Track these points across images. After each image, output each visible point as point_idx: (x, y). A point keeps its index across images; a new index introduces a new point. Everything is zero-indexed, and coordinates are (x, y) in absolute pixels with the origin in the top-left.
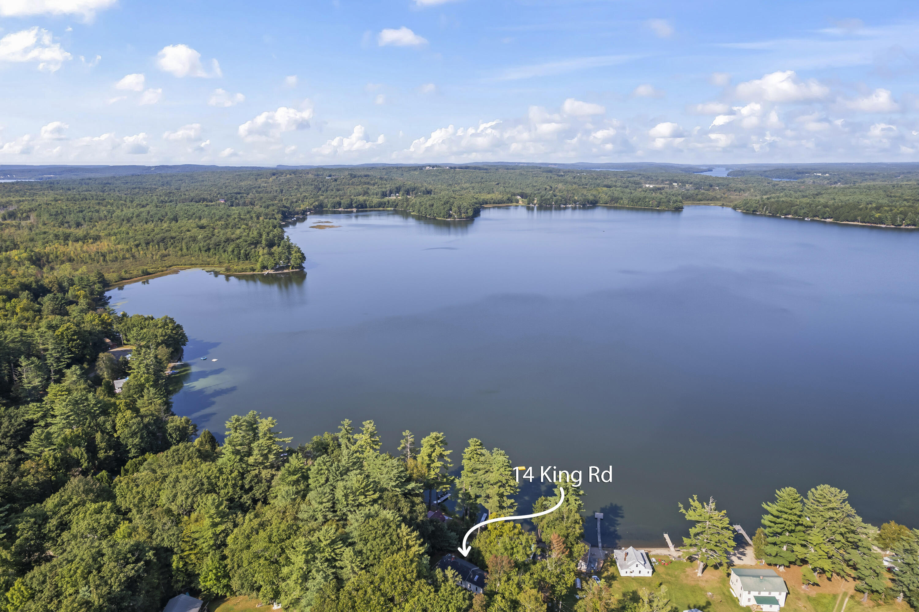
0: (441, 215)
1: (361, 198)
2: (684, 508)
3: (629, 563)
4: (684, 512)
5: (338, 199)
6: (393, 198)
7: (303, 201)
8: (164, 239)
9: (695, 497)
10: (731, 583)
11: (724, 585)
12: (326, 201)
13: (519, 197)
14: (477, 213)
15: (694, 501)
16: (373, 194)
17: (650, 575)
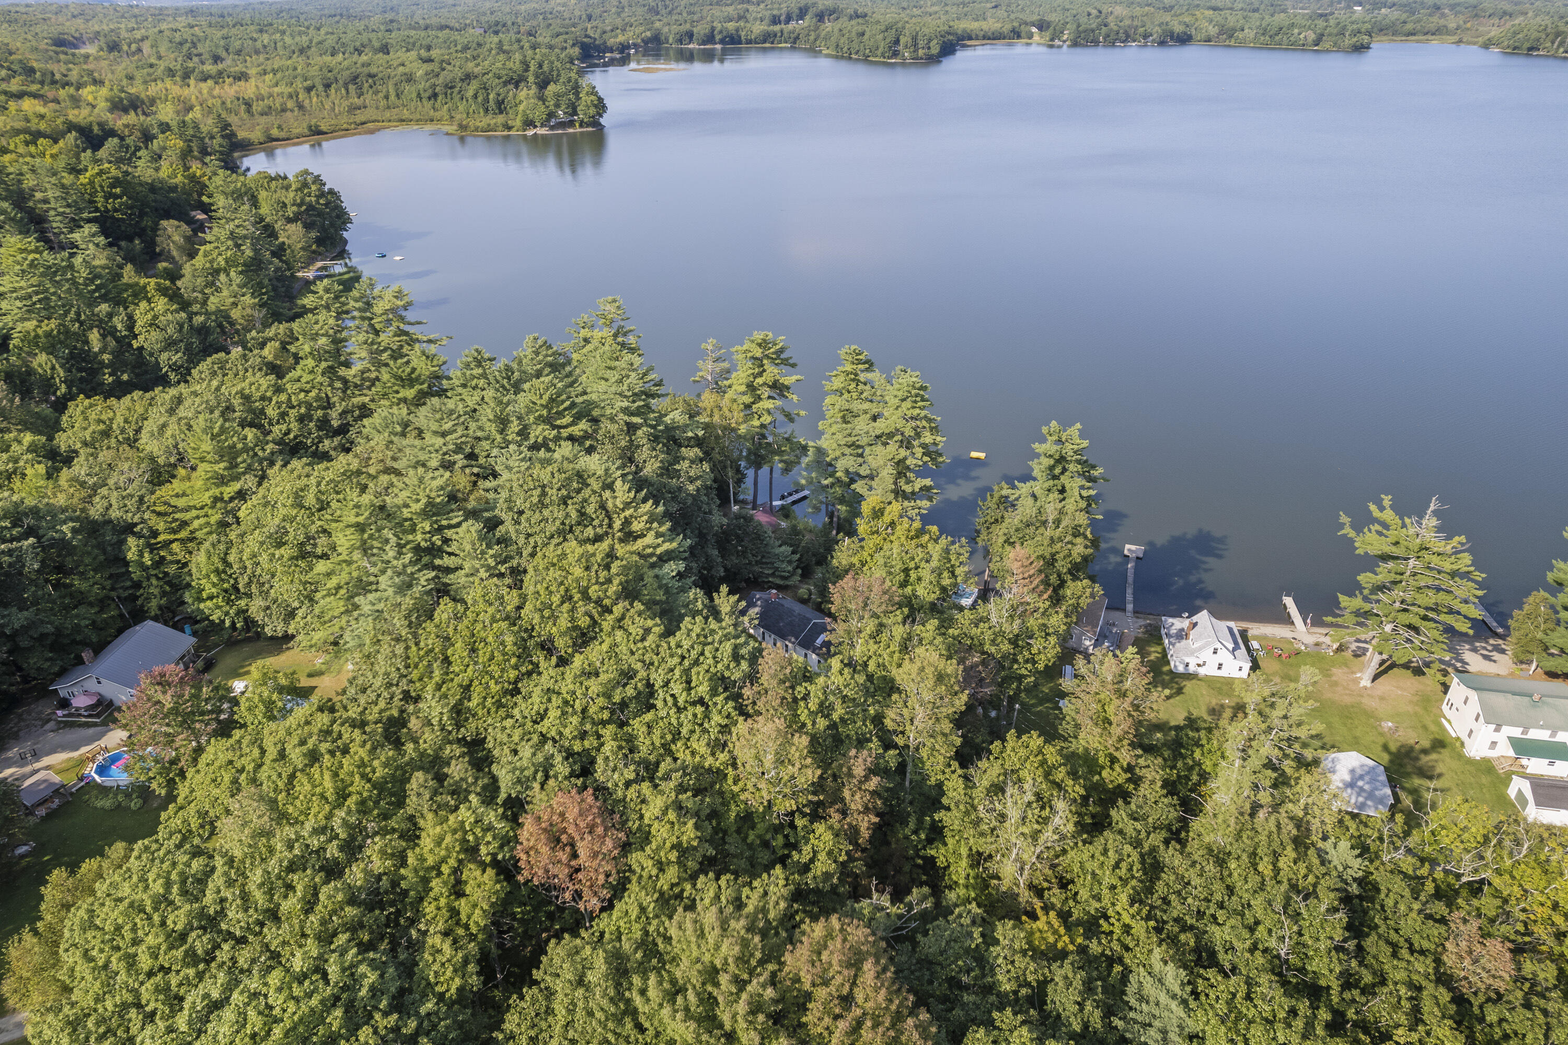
0: (879, 52)
1: (731, 26)
2: (1353, 527)
3: (1197, 645)
4: (1352, 534)
5: (688, 26)
6: (792, 25)
7: (624, 30)
8: (356, 77)
9: (1387, 500)
10: (1445, 708)
11: (1425, 709)
12: (666, 29)
13: (1034, 30)
14: (948, 49)
15: (1382, 509)
16: (755, 19)
17: (1244, 674)
